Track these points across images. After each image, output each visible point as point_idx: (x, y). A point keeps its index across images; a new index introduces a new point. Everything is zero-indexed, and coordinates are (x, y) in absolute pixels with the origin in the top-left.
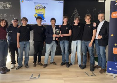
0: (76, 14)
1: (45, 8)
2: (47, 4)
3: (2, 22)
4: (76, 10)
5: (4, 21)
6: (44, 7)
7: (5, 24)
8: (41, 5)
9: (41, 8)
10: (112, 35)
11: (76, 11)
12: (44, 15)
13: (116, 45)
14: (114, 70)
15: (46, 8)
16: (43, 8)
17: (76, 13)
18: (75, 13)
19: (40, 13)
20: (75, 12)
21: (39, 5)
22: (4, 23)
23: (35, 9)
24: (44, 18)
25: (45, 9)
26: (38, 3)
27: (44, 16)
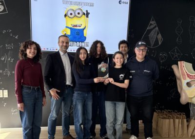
0: (154, 30)
1: (87, 14)
2: (92, 5)
3: (31, 48)
4: (153, 20)
6: (87, 11)
8: (80, 7)
9: (79, 13)
11: (153, 23)
12: (85, 31)
15: (89, 16)
16: (84, 14)
17: (154, 28)
18: (152, 27)
19: (76, 26)
20: (151, 24)
23: (65, 16)
24: (85, 38)
25: (87, 17)
26: (71, 3)
27: (86, 33)
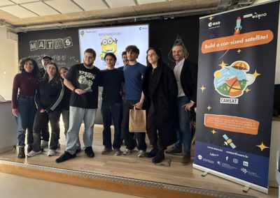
4: (178, 38)
5: (30, 62)
6: (116, 39)
7: (32, 66)
8: (111, 37)
9: (110, 41)
10: (203, 88)
13: (209, 108)
14: (205, 160)
15: (117, 42)
16: (114, 41)
21: (107, 37)
22: (30, 64)
23: (101, 44)
26: (105, 35)
